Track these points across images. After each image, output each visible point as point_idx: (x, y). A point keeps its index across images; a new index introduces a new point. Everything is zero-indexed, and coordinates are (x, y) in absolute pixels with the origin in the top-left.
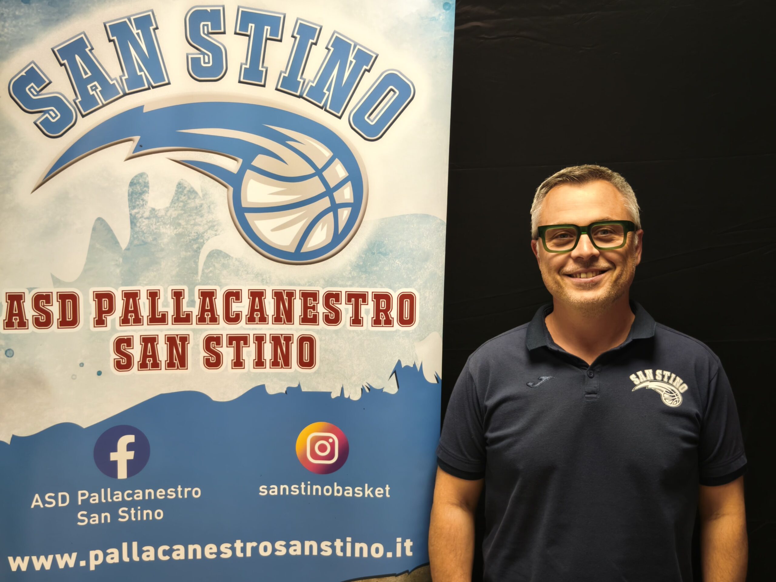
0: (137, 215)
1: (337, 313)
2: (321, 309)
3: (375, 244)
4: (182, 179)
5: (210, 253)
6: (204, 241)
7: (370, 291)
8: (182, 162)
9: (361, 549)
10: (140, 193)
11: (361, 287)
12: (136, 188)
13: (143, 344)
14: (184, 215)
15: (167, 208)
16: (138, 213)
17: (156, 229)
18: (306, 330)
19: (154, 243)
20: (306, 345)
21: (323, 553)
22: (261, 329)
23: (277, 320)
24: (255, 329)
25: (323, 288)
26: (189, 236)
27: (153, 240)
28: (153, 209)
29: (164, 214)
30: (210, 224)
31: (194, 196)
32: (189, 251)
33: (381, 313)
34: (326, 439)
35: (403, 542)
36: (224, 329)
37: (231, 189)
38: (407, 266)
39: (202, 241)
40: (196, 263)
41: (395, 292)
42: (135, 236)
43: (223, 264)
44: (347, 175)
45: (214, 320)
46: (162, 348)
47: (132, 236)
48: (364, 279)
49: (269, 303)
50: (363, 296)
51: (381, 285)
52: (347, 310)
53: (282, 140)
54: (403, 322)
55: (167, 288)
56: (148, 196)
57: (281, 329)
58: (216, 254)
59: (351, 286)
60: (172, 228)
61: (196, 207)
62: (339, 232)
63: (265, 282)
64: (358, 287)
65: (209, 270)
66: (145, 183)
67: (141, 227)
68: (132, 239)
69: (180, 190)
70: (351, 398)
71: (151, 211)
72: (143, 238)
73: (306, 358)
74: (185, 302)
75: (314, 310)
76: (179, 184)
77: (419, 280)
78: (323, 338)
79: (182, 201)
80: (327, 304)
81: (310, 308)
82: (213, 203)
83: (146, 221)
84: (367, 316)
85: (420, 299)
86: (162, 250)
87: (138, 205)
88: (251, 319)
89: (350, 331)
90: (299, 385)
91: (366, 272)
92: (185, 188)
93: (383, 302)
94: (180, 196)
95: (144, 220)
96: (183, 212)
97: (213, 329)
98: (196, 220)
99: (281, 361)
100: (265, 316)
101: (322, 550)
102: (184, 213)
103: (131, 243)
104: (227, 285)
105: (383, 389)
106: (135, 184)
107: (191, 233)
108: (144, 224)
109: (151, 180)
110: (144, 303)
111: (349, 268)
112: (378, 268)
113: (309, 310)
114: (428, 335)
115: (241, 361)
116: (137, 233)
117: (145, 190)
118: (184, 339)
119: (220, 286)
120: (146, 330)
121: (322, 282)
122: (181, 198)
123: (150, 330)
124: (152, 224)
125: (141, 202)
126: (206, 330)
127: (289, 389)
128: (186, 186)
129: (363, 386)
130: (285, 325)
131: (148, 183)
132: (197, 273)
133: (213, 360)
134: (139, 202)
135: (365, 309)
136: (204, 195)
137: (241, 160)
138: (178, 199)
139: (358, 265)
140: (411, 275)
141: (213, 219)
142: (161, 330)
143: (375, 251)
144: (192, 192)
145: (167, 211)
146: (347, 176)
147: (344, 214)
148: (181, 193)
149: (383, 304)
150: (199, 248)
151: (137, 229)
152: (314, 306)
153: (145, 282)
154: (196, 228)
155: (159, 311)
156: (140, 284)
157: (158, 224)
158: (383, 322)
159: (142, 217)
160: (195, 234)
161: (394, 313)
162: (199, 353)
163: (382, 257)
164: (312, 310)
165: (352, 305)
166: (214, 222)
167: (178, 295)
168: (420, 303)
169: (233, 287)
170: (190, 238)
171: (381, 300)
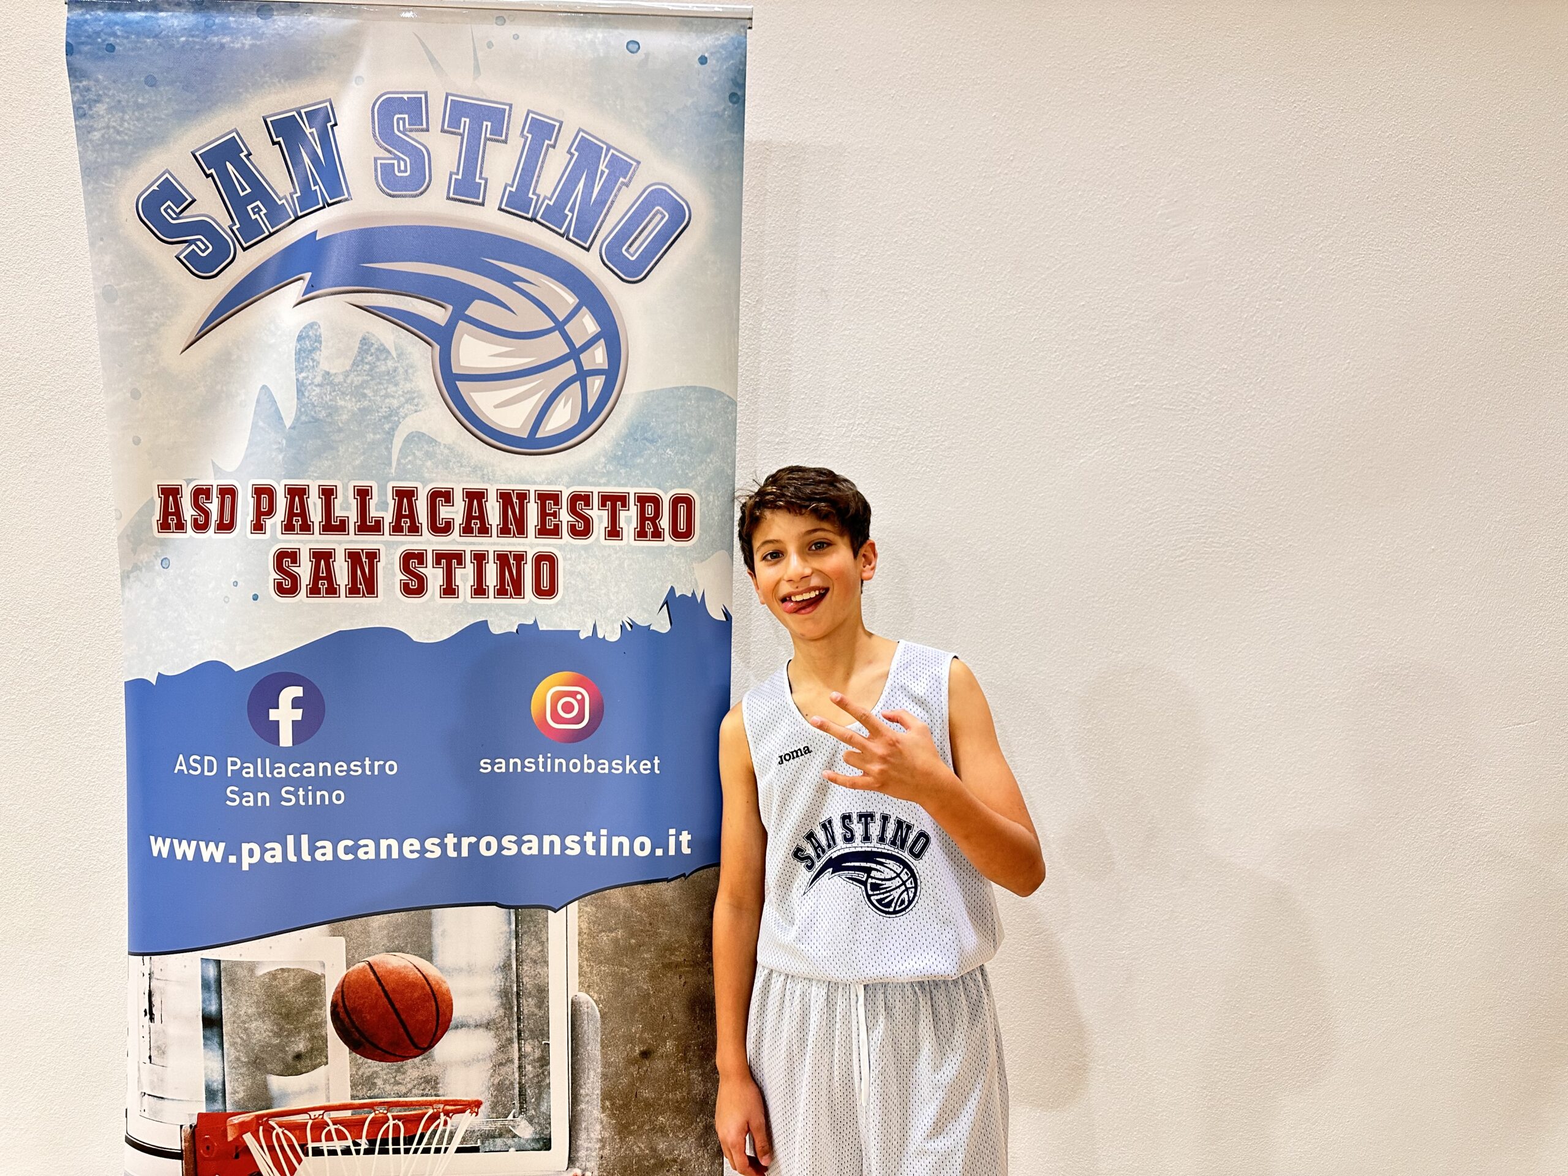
0: (305, 381)
1: (587, 521)
2: (565, 517)
3: (638, 426)
4: (368, 333)
5: (407, 436)
6: (399, 418)
7: (632, 491)
8: (369, 309)
9: (621, 845)
10: (309, 351)
11: (619, 486)
12: (305, 344)
13: (314, 560)
14: (371, 382)
15: (347, 371)
16: (306, 378)
17: (331, 400)
18: (544, 545)
19: (329, 419)
20: (545, 566)
21: (568, 852)
22: (481, 544)
23: (504, 531)
24: (474, 544)
25: (568, 488)
26: (378, 412)
27: (327, 416)
28: (328, 373)
29: (342, 380)
30: (408, 396)
31: (384, 356)
32: (379, 433)
33: (647, 522)
34: (573, 694)
35: (678, 835)
36: (429, 542)
37: (437, 347)
38: (682, 458)
39: (396, 419)
40: (389, 450)
41: (666, 493)
42: (303, 409)
43: (427, 451)
44: (600, 330)
45: (414, 529)
46: (341, 567)
47: (299, 410)
48: (623, 475)
49: (493, 507)
50: (623, 499)
51: (647, 483)
52: (600, 518)
53: (509, 280)
54: (677, 534)
55: (347, 484)
56: (320, 355)
57: (509, 544)
58: (416, 438)
59: (605, 485)
60: (354, 399)
61: (389, 372)
62: (589, 410)
63: (486, 479)
64: (615, 486)
65: (407, 460)
66: (316, 336)
67: (311, 397)
68: (298, 413)
69: (365, 347)
70: (606, 639)
71: (323, 376)
72: (313, 413)
73: (545, 584)
74: (373, 504)
75: (555, 518)
76: (364, 339)
77: (699, 478)
78: (569, 556)
79: (366, 363)
80: (573, 510)
81: (550, 515)
82: (412, 367)
83: (318, 390)
84: (629, 527)
85: (701, 504)
86: (340, 430)
87: (307, 367)
88: (467, 530)
89: (605, 547)
90: (535, 621)
91: (625, 465)
92: (372, 344)
93: (650, 507)
94: (365, 355)
95: (314, 388)
96: (369, 378)
97: (413, 543)
98: (389, 390)
99: (510, 588)
100: (487, 526)
101: (568, 848)
102: (371, 380)
103: (297, 419)
104: (432, 481)
105: (650, 625)
106: (304, 338)
107: (382, 408)
108: (314, 394)
109: (323, 331)
110: (315, 504)
111: (603, 460)
112: (643, 460)
113: (548, 518)
114: (713, 554)
115: (454, 587)
116: (306, 404)
117: (317, 346)
118: (373, 556)
119: (422, 482)
120: (317, 541)
121: (566, 479)
122: (366, 358)
123: (323, 542)
124: (325, 394)
125: (311, 363)
126: (403, 543)
127: (520, 625)
128: (373, 342)
129: (623, 622)
130: (515, 538)
131: (320, 336)
132: (390, 464)
133: (414, 585)
134: (308, 362)
135: (626, 517)
136: (399, 356)
137: (450, 308)
138: (362, 361)
139: (615, 455)
140: (687, 471)
141: (411, 389)
142: (340, 543)
143: (638, 436)
144: (383, 350)
145: (347, 376)
146: (597, 332)
147: (596, 384)
148: (367, 351)
149: (650, 509)
150: (393, 429)
151: (305, 400)
152: (555, 512)
153: (315, 475)
154: (387, 400)
155: (336, 515)
156: (309, 477)
157: (333, 394)
158: (649, 535)
159: (312, 383)
160: (387, 410)
161: (665, 523)
162: (394, 575)
163: (648, 444)
164: (552, 518)
165: (607, 511)
166: (414, 393)
167: (363, 494)
168: (701, 510)
169: (442, 485)
170: (380, 414)
171: (647, 504)
